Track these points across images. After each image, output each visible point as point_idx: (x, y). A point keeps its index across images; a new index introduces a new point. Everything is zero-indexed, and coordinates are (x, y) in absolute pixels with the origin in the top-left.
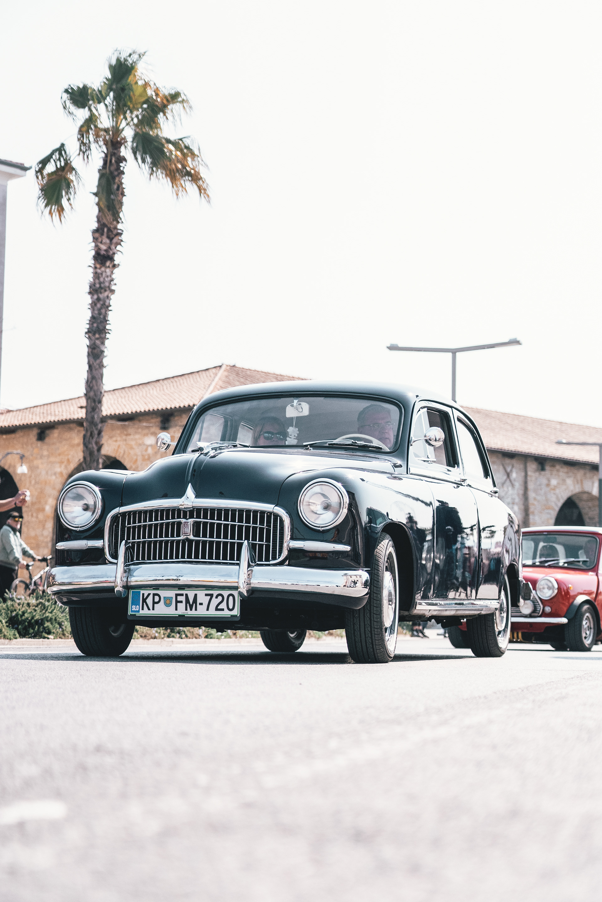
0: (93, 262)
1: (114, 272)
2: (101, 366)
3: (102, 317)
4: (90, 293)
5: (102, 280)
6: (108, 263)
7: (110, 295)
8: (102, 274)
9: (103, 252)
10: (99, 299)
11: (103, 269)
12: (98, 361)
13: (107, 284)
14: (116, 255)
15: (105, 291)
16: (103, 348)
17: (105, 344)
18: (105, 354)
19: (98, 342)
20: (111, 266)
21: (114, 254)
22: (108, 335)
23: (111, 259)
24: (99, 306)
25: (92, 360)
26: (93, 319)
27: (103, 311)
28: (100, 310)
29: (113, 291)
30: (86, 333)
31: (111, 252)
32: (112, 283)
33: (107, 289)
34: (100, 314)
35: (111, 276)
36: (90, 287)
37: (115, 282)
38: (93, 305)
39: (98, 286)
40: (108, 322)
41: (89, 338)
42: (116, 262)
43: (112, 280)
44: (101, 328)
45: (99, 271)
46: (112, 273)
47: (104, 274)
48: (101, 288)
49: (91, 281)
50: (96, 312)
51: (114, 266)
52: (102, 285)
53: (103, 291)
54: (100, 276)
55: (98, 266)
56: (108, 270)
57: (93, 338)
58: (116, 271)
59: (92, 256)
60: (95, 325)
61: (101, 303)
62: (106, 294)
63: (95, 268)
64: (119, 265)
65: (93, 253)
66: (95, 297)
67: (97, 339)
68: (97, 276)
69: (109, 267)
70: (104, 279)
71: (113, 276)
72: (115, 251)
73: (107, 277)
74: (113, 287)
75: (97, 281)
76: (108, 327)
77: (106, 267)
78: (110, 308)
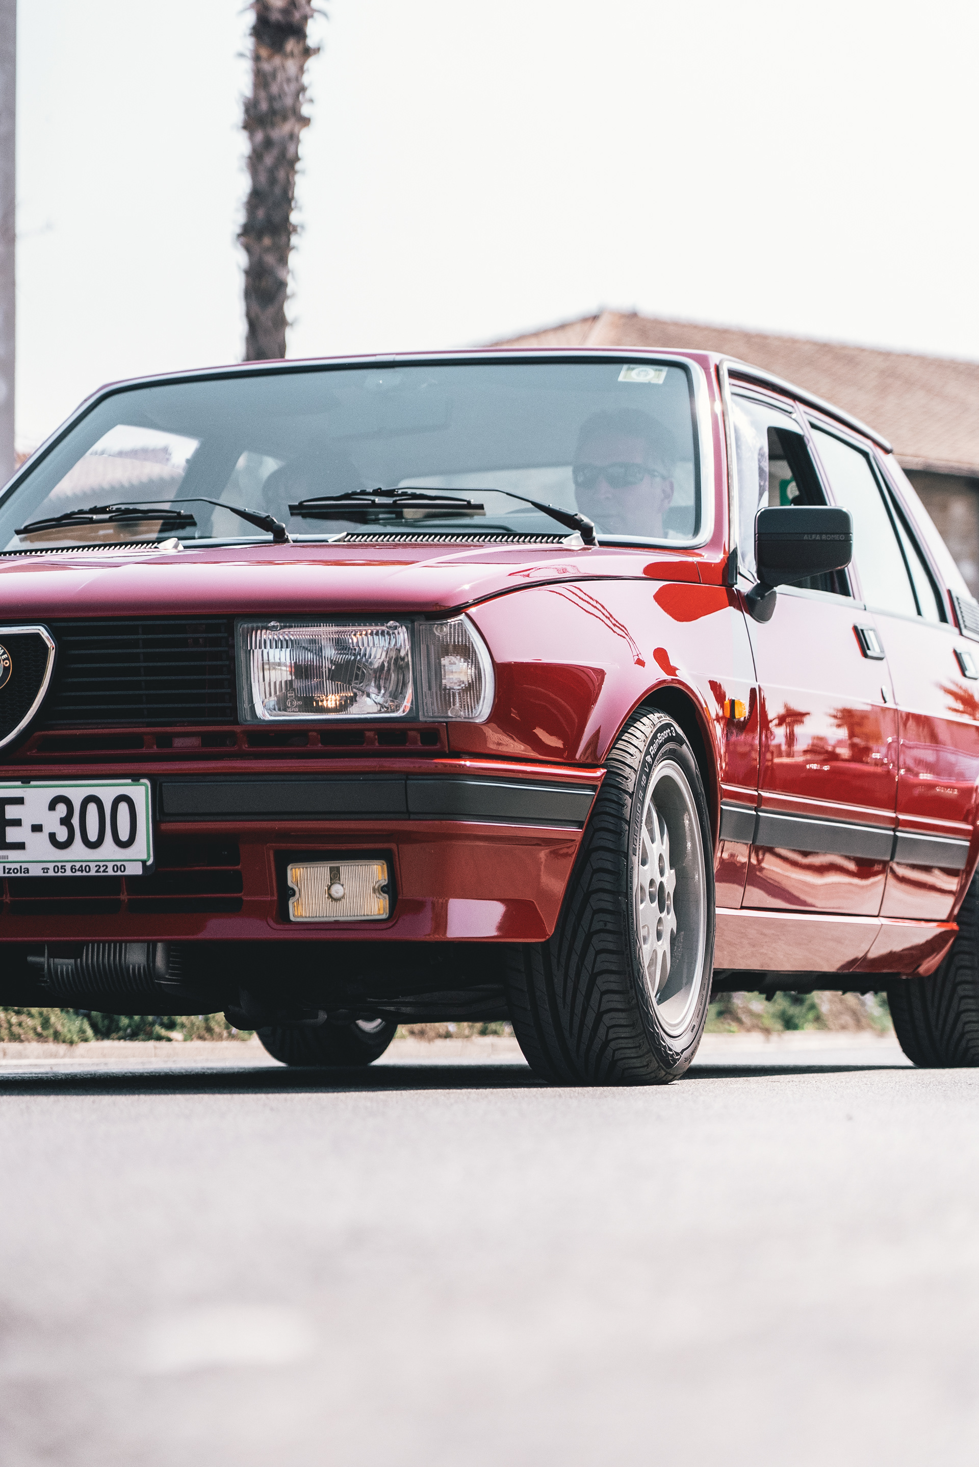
0: (248, 44)
1: (306, 67)
2: (281, 322)
3: (278, 190)
4: (246, 126)
5: (274, 89)
6: (291, 45)
7: (296, 130)
8: (274, 75)
9: (275, 16)
10: (268, 143)
11: (277, 60)
12: (271, 310)
13: (289, 101)
14: (310, 22)
15: (285, 118)
16: (281, 273)
17: (287, 263)
18: (289, 290)
19: (270, 259)
20: (296, 51)
21: (305, 18)
22: (294, 240)
23: (298, 32)
24: (269, 160)
25: (256, 308)
26: (256, 198)
27: (281, 174)
28: (272, 172)
29: (305, 121)
30: (239, 236)
31: (297, 15)
32: (301, 96)
33: (290, 113)
34: (273, 181)
35: (297, 79)
36: (247, 111)
37: (308, 94)
38: (255, 160)
39: (264, 106)
40: (293, 204)
41: (248, 249)
42: (311, 42)
43: (303, 89)
44: (277, 218)
45: (266, 67)
46: (301, 70)
47: (280, 76)
48: (273, 112)
49: (246, 97)
50: (263, 178)
51: (307, 52)
52: (277, 106)
53: (278, 119)
54: (269, 79)
55: (264, 53)
56: (291, 66)
57: (257, 249)
58: (312, 63)
59: (248, 31)
60: (261, 213)
61: (275, 152)
62: (287, 128)
63: (257, 58)
64: (317, 50)
65: (250, 18)
66: (259, 136)
67: (267, 250)
68: (262, 79)
69: (292, 54)
70: (281, 88)
71: (306, 79)
72: (307, 9)
73: (289, 80)
74: (306, 110)
75: (263, 94)
76: (294, 218)
77: (286, 56)
78: (298, 166)
